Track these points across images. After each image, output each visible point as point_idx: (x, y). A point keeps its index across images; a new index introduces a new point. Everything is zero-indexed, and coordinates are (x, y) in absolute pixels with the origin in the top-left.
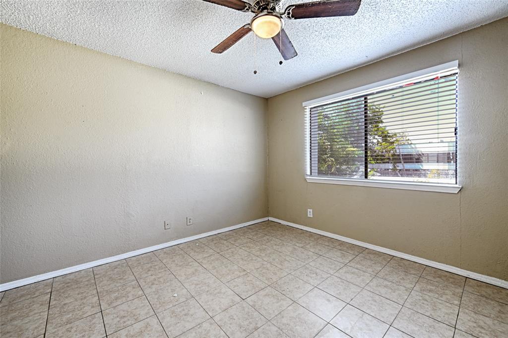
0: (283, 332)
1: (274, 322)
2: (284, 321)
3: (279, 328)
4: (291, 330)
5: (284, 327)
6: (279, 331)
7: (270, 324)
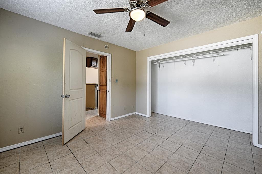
0: (130, 158)
1: (134, 162)
2: (129, 163)
3: (132, 159)
4: (127, 159)
5: (130, 160)
6: (132, 158)
7: (136, 161)
